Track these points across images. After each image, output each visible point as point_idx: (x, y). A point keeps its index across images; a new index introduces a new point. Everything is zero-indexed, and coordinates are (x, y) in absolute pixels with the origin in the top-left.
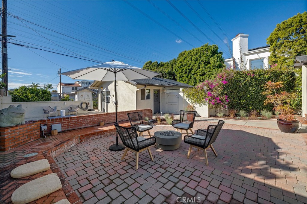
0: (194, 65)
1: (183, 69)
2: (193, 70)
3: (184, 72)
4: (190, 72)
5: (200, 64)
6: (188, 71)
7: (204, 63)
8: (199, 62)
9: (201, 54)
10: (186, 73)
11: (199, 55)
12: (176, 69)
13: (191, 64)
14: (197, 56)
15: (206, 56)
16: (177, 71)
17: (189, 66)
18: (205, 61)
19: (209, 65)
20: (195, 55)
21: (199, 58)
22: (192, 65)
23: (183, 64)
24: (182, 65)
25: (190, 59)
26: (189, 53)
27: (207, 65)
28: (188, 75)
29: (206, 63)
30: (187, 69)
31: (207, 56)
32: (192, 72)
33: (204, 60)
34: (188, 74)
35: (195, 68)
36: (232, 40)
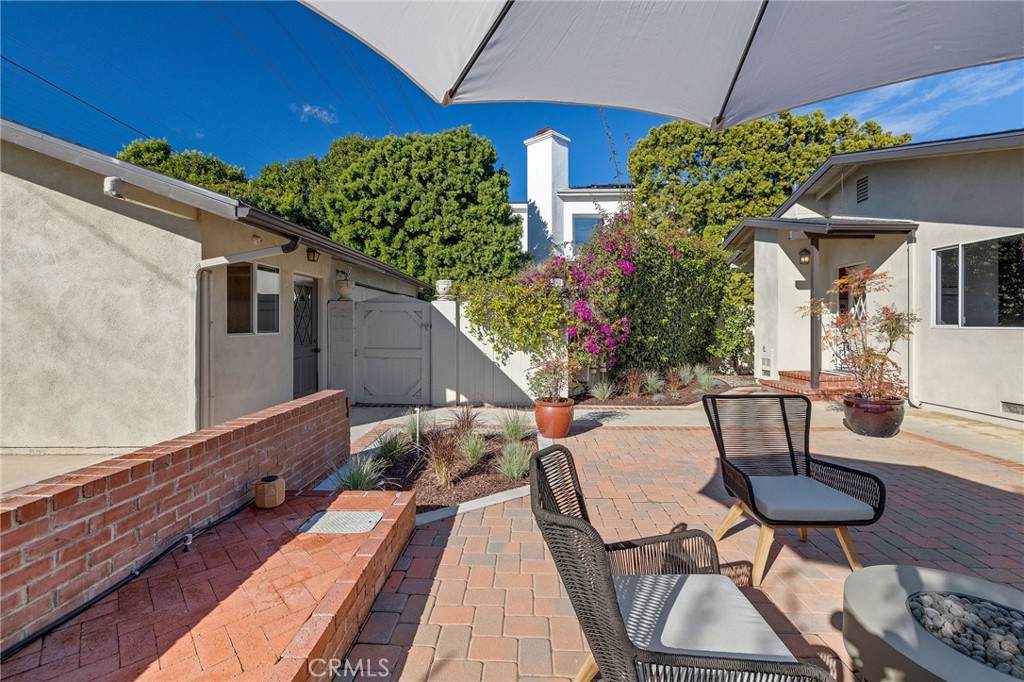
0: (418, 199)
1: (371, 208)
2: (415, 218)
3: (376, 220)
4: (399, 225)
5: (442, 198)
6: (391, 217)
7: (458, 198)
8: (437, 188)
9: (445, 159)
10: (383, 223)
11: (439, 163)
12: (334, 202)
13: (405, 192)
14: (433, 164)
15: (464, 173)
16: (338, 212)
17: (397, 198)
18: (462, 189)
19: (472, 208)
20: (421, 158)
21: (441, 174)
22: (411, 197)
23: (372, 186)
24: (366, 189)
25: (403, 170)
26: (395, 146)
27: (464, 207)
28: (392, 236)
29: (464, 200)
30: (388, 210)
31: (469, 173)
32: (411, 223)
33: (459, 184)
34: (395, 231)
35: (422, 209)
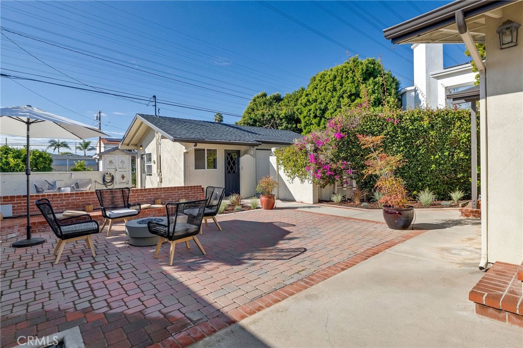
0: (330, 101)
1: (310, 110)
2: (329, 112)
3: (312, 116)
4: (322, 116)
5: (341, 99)
6: (318, 113)
7: (350, 96)
8: (338, 94)
9: (342, 78)
10: (315, 117)
11: (339, 81)
12: (298, 109)
13: (324, 99)
14: (336, 83)
15: (352, 83)
16: (301, 114)
17: (321, 103)
18: (350, 91)
19: (358, 101)
20: (331, 80)
21: (340, 87)
22: (327, 101)
23: (311, 100)
24: (309, 101)
25: (323, 89)
26: (321, 77)
27: (353, 101)
28: (320, 122)
29: (353, 97)
30: (317, 110)
31: (354, 82)
32: (327, 115)
33: (348, 90)
34: (320, 120)
35: (331, 106)
36: (412, 47)
